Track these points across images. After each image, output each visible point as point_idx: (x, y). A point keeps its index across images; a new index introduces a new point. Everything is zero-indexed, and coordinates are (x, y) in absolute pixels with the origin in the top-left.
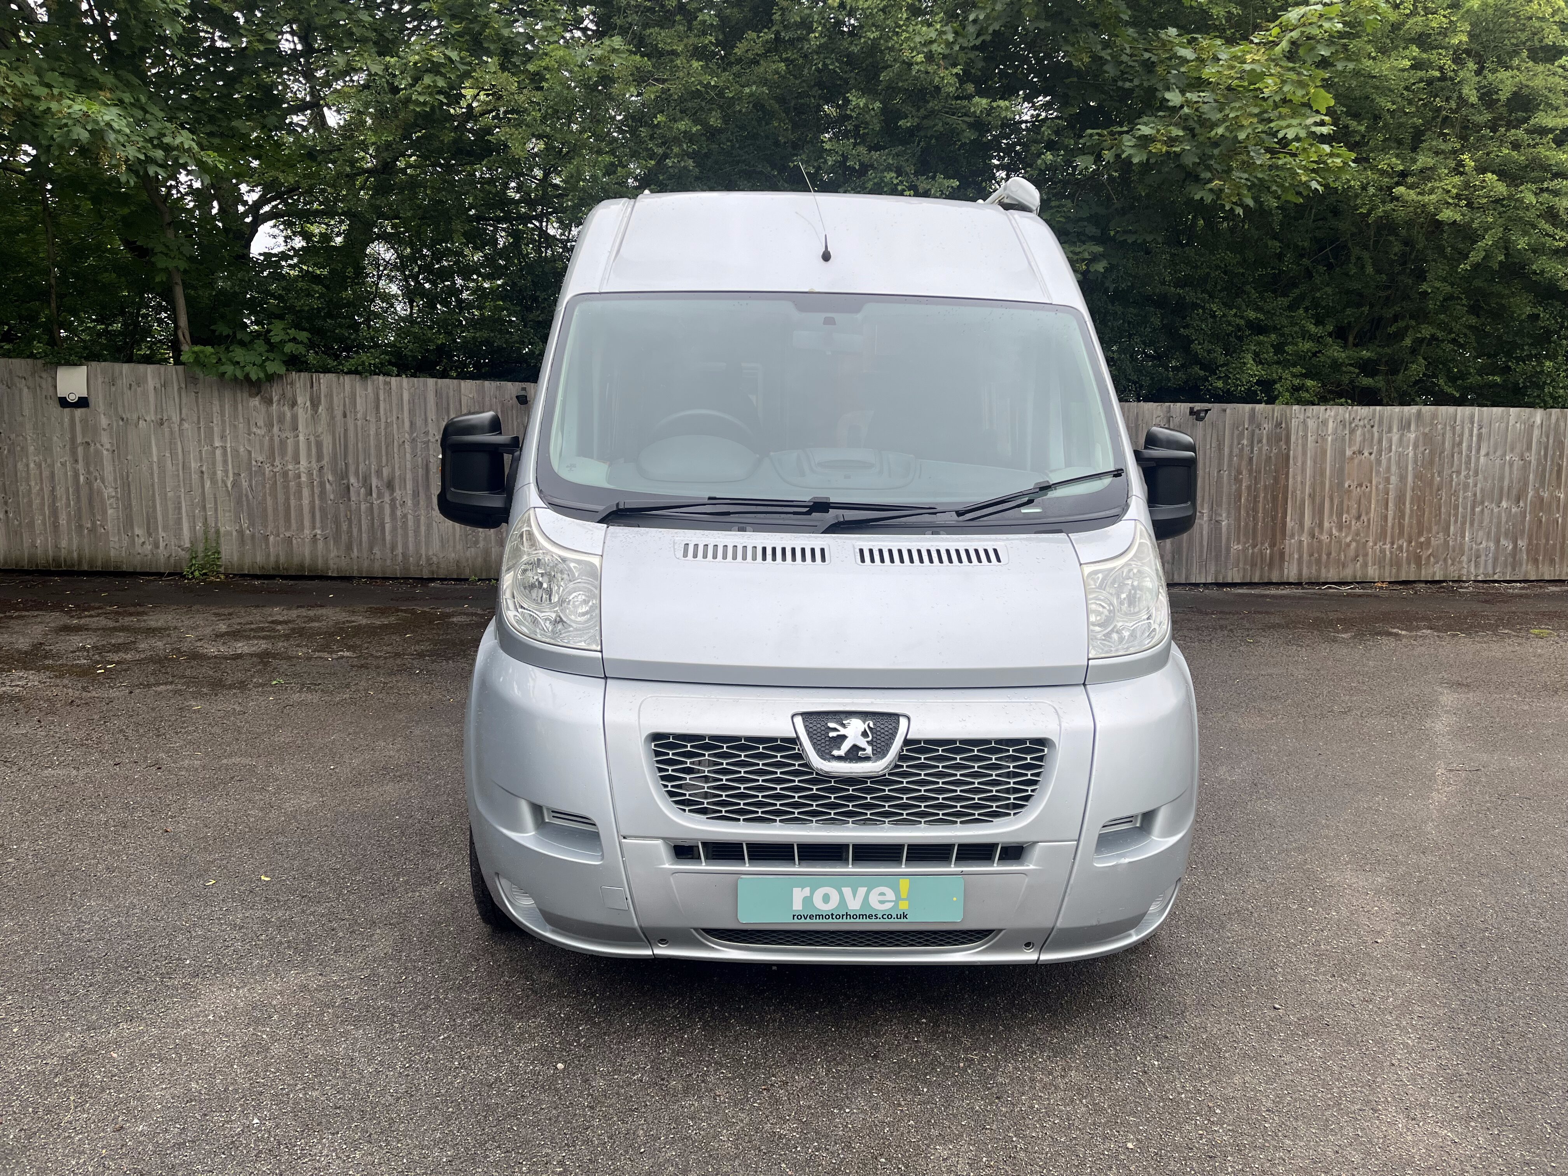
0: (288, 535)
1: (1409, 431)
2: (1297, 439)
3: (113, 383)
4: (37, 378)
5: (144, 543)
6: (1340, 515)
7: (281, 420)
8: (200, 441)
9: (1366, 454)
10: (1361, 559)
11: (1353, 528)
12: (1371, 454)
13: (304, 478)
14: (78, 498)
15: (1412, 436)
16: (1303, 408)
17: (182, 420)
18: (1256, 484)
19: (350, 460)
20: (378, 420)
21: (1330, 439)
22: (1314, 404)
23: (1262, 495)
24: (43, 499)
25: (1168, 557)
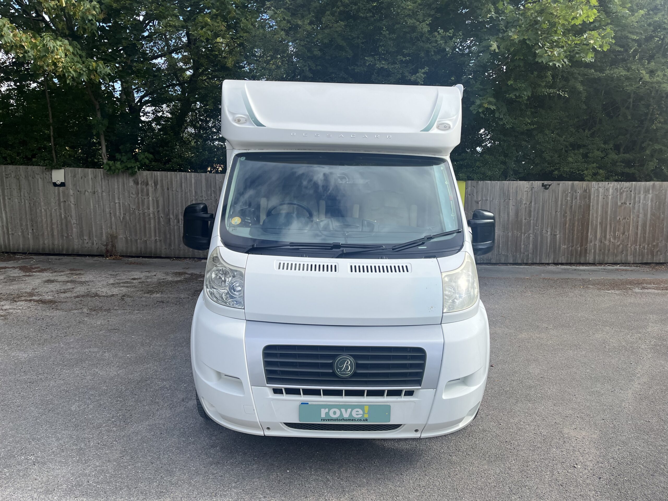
0: (145, 239)
1: (649, 193)
2: (594, 197)
3: (75, 176)
4: (44, 174)
5: (87, 243)
6: (614, 232)
7: (142, 191)
8: (109, 200)
9: (628, 204)
10: (624, 252)
11: (621, 238)
12: (630, 204)
13: (151, 216)
14: (62, 224)
15: (650, 196)
16: (597, 183)
17: (102, 191)
18: (574, 218)
19: (171, 208)
20: (182, 191)
21: (610, 197)
22: (603, 181)
23: (576, 223)
24: (47, 224)
25: (531, 251)
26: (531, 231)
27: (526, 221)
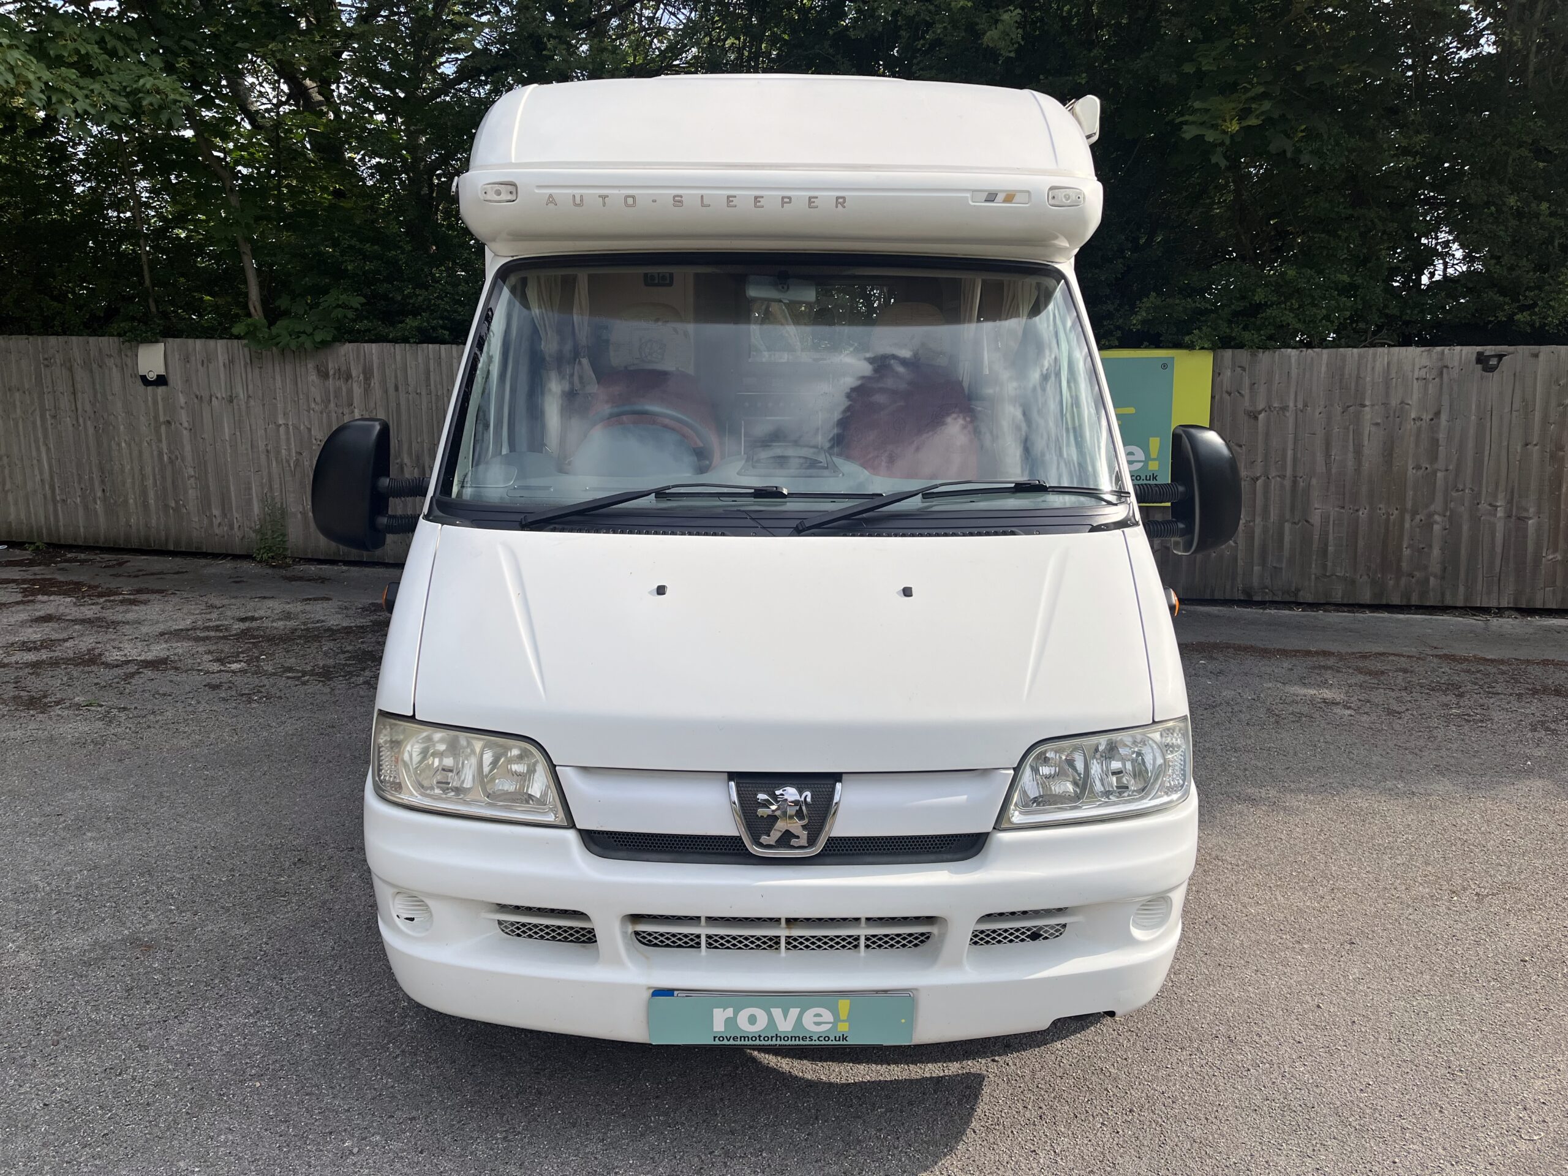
3: (187, 360)
4: (123, 356)
5: (220, 524)
7: (337, 395)
8: (265, 418)
14: (164, 478)
17: (249, 397)
19: (404, 437)
20: (429, 393)
24: (134, 478)
25: (1435, 567)
26: (1437, 506)
27: (1420, 473)
